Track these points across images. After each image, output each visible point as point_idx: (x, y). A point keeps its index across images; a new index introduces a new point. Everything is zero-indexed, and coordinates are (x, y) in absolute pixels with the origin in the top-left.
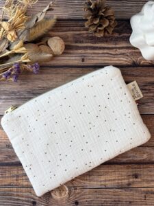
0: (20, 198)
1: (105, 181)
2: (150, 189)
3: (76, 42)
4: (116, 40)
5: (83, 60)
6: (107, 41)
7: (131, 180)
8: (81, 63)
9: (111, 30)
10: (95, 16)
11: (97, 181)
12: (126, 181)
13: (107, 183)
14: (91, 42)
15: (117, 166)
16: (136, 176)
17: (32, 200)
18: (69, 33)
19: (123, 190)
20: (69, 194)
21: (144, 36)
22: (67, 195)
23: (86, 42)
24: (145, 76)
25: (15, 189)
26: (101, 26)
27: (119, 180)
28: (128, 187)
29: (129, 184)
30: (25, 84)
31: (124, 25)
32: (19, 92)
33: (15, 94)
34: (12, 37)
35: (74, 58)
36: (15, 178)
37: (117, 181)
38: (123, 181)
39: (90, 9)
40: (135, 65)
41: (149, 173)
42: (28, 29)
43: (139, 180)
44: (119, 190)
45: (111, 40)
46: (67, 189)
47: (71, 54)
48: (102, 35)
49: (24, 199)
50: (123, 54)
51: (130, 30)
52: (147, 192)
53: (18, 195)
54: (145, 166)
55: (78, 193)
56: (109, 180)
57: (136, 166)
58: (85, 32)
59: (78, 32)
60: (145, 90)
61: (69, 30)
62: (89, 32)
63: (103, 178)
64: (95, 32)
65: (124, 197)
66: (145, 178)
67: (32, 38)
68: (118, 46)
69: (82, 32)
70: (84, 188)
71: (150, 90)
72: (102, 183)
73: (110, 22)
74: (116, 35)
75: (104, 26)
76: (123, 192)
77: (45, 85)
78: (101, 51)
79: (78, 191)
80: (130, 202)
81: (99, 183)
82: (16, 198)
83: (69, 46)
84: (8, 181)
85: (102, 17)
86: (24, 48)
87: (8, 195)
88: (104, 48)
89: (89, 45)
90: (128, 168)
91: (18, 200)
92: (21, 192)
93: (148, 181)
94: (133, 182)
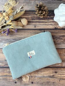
0: (10, 81)
1: (44, 74)
2: (61, 78)
3: (32, 20)
4: (48, 19)
5: (35, 27)
6: (44, 19)
7: (54, 74)
8: (34, 28)
9: (46, 15)
10: (40, 10)
11: (40, 74)
12: (52, 74)
13: (44, 75)
14: (38, 20)
15: (48, 68)
16: (56, 72)
17: (15, 81)
18: (30, 16)
19: (51, 78)
20: (29, 79)
21: (59, 18)
22: (28, 80)
23: (36, 20)
24: (60, 33)
25: (8, 77)
26: (42, 14)
27: (49, 74)
28: (53, 77)
29: (53, 76)
30: (12, 36)
31: (52, 13)
32: (10, 39)
33: (8, 40)
34: (7, 19)
35: (31, 26)
36: (8, 73)
37: (48, 74)
38: (51, 74)
39: (38, 7)
40: (56, 29)
41: (61, 71)
42: (13, 15)
43: (57, 74)
44: (49, 78)
45: (46, 19)
46: (29, 77)
47: (30, 24)
48: (43, 17)
49: (12, 81)
50: (51, 24)
51: (54, 15)
52: (60, 79)
53: (9, 79)
54: (60, 68)
55: (33, 79)
56: (45, 74)
57: (56, 68)
58: (36, 16)
59: (33, 16)
60: (60, 38)
61: (30, 15)
62: (38, 16)
63: (43, 73)
64: (40, 16)
65: (51, 81)
66: (60, 73)
67: (15, 18)
68: (49, 21)
69: (35, 16)
70: (35, 77)
71: (62, 38)
72: (43, 75)
73: (45, 12)
74: (49, 17)
75: (43, 14)
76: (51, 79)
77: (20, 37)
78: (42, 23)
79: (33, 78)
80: (54, 83)
81: (41, 75)
82: (9, 80)
83: (30, 21)
84: (5, 74)
85: (42, 10)
86: (11, 23)
87: (6, 79)
88: (43, 22)
89: (38, 21)
90: (53, 69)
91: (9, 81)
92: (11, 78)
93: (61, 75)
94: (55, 75)
